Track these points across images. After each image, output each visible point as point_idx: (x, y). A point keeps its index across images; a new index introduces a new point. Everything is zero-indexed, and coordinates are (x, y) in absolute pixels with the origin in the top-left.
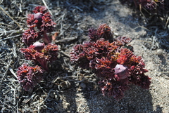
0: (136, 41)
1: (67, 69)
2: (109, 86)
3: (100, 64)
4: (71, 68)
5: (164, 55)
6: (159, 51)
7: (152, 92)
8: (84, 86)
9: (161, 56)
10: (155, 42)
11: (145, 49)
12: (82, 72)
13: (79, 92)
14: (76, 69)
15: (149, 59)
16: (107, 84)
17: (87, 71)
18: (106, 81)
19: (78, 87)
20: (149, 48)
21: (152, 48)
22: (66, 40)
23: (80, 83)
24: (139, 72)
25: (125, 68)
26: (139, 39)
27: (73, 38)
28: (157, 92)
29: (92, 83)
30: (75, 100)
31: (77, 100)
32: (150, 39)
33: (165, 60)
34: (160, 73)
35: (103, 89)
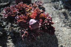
0: (49, 4)
1: (1, 24)
2: (26, 34)
3: (19, 19)
4: (4, 23)
5: (67, 13)
6: (63, 10)
7: (58, 37)
8: (13, 35)
9: (64, 14)
10: (61, 5)
11: (54, 9)
12: (12, 26)
13: (10, 39)
14: (7, 24)
15: (57, 15)
16: (25, 32)
17: (15, 25)
18: (24, 30)
19: (9, 36)
20: (57, 9)
21: (59, 8)
22: (2, 5)
23: (10, 33)
24: (47, 24)
25: (36, 21)
26: (50, 3)
27: (6, 4)
28: (61, 37)
29: (19, 33)
30: (6, 44)
31: (8, 44)
32: (58, 3)
33: (67, 16)
34: (64, 25)
35: (22, 36)
